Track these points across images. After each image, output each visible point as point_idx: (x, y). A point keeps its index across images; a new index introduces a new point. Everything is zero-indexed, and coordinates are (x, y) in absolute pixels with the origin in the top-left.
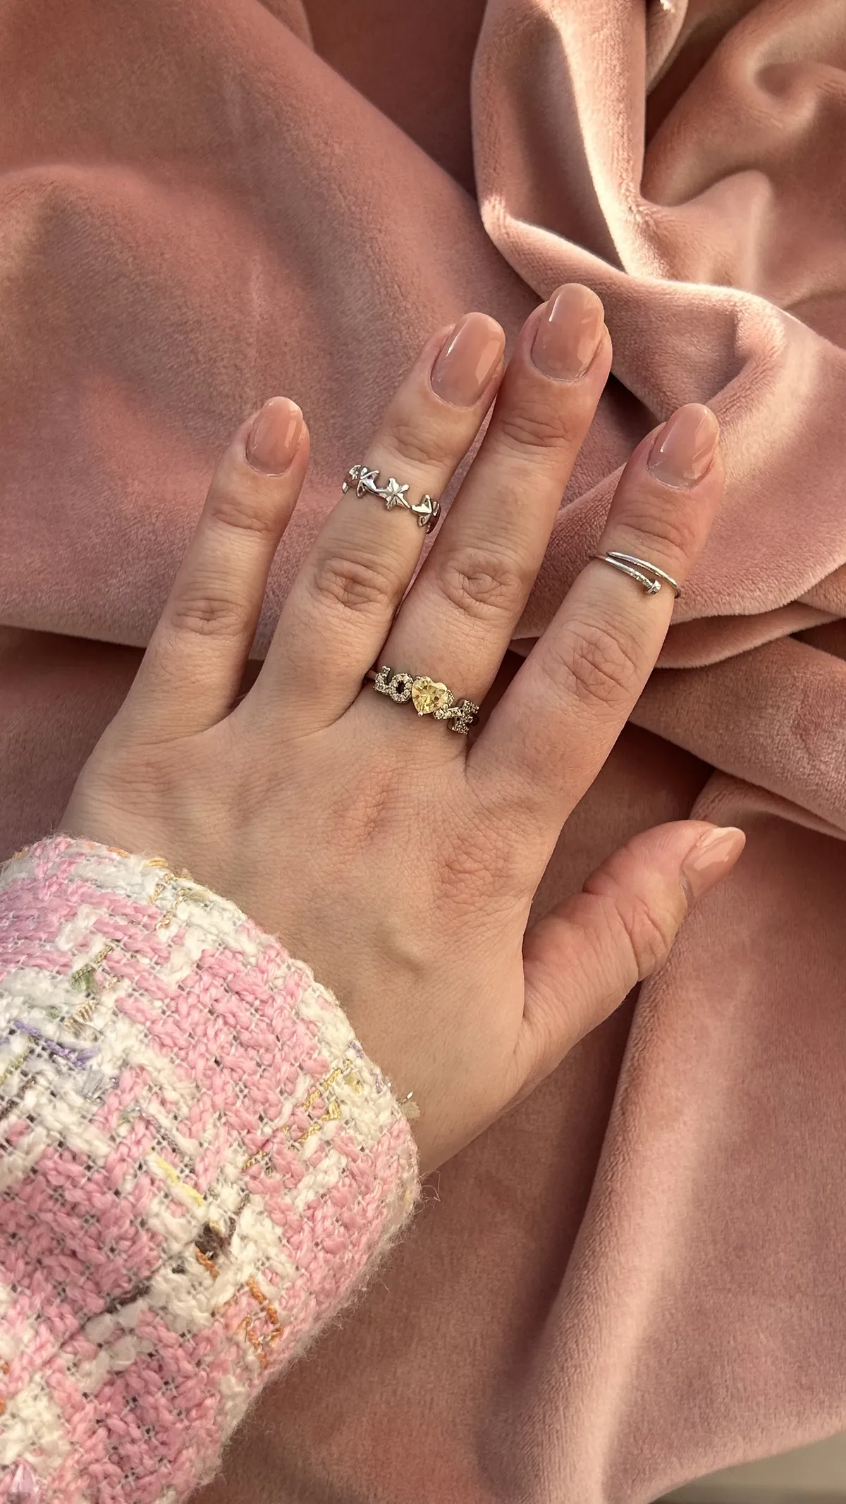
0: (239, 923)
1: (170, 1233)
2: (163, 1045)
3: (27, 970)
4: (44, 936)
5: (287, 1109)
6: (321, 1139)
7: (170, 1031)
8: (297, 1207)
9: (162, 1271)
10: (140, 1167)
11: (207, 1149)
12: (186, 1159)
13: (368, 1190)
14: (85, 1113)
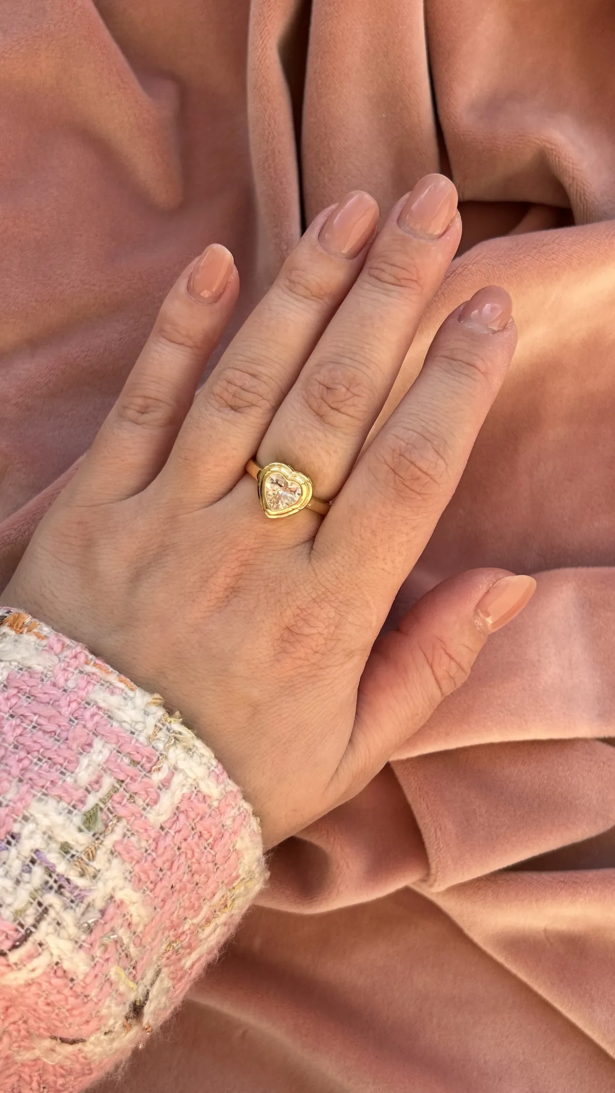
3: (49, 799)
12: (133, 962)
14: (77, 940)
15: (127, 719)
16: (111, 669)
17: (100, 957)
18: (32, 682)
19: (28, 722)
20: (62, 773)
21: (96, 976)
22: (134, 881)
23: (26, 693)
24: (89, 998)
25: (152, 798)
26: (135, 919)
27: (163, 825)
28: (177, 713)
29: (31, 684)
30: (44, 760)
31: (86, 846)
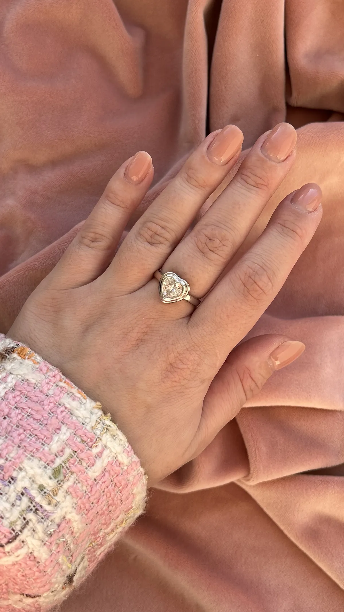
0: (125, 447)
3: (34, 459)
14: (43, 540)
15: (80, 415)
16: (74, 385)
17: (55, 551)
18: (29, 389)
19: (25, 412)
20: (42, 444)
21: (52, 561)
22: (78, 509)
23: (24, 395)
24: (46, 573)
25: (91, 462)
26: (76, 530)
27: (96, 478)
28: (109, 414)
29: (28, 390)
30: (33, 436)
31: (53, 488)
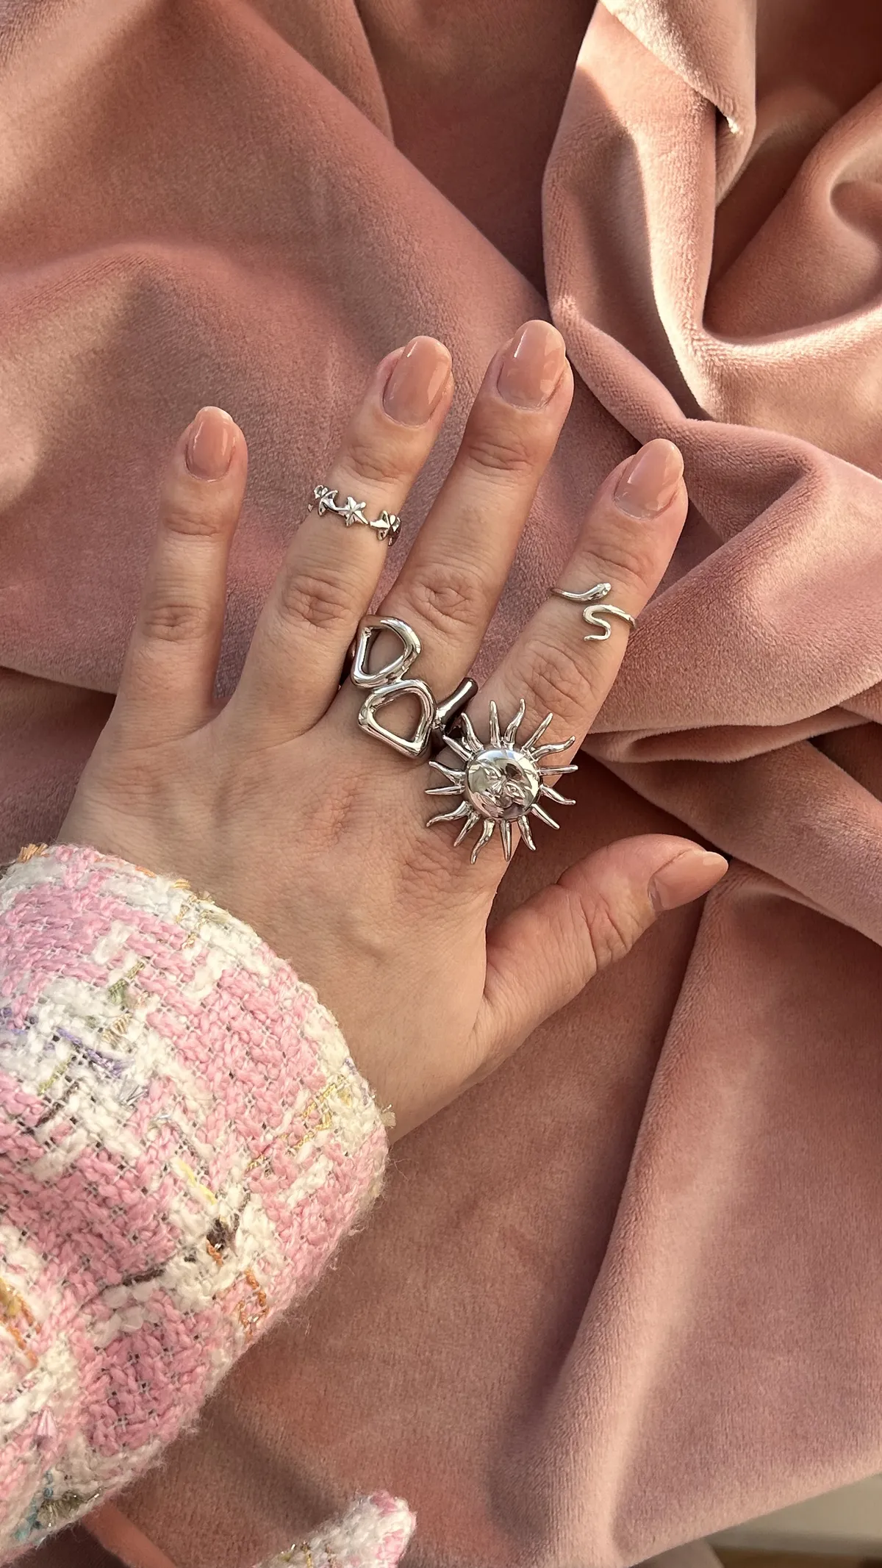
0: (255, 946)
1: (186, 1227)
2: (186, 1059)
3: (67, 980)
4: (81, 948)
5: (288, 1117)
6: (314, 1146)
7: (192, 1045)
8: (289, 1205)
9: (176, 1259)
10: (165, 1169)
11: (219, 1153)
12: (202, 1163)
13: (348, 1189)
14: (120, 1118)
16: (127, 863)
17: (153, 1142)
22: (180, 1058)
24: (148, 1194)
25: (187, 974)
27: (204, 1002)
31: (115, 1019)
